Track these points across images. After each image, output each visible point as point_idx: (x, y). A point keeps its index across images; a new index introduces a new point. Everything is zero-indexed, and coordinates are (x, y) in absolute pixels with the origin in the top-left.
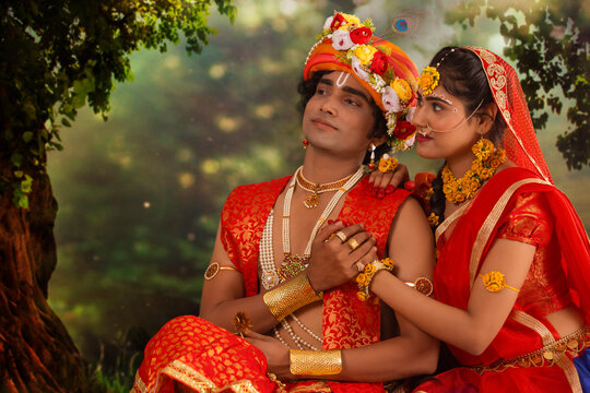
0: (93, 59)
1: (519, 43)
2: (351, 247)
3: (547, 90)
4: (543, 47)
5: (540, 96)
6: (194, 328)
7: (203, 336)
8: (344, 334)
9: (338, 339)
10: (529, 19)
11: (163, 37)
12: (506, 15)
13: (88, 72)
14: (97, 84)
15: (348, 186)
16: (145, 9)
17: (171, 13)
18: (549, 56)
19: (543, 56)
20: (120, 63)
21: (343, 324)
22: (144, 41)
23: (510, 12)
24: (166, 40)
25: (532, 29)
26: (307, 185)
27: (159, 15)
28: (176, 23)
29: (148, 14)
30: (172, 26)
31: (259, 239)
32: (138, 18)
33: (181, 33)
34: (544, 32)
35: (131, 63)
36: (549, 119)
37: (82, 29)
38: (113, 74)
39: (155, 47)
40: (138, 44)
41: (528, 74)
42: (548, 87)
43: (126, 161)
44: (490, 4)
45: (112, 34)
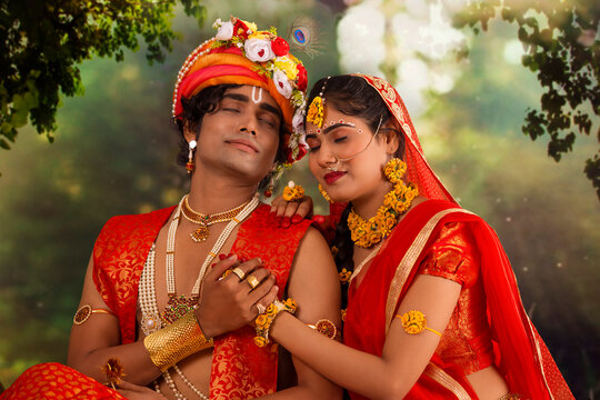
0: (36, 69)
1: (540, 50)
2: (250, 285)
3: (573, 106)
4: (569, 55)
5: (565, 113)
6: (57, 377)
7: (67, 386)
8: (234, 386)
9: (226, 392)
10: (553, 22)
11: (119, 43)
12: (526, 16)
13: (30, 84)
14: (41, 98)
15: (242, 216)
16: (98, 9)
17: (129, 15)
18: (577, 66)
19: (569, 65)
20: (69, 74)
21: (234, 373)
22: (97, 47)
23: (530, 14)
24: (123, 47)
25: (557, 34)
26: (194, 217)
27: (114, 17)
28: (134, 26)
29: (101, 16)
30: (130, 30)
31: (138, 278)
32: (90, 20)
33: (140, 38)
34: (570, 37)
35: (81, 74)
36: (576, 140)
37: (23, 34)
38: (60, 87)
39: (110, 55)
40: (90, 52)
41: (551, 87)
42: (575, 102)
43: (75, 190)
44: (505, 4)
45: (59, 39)
